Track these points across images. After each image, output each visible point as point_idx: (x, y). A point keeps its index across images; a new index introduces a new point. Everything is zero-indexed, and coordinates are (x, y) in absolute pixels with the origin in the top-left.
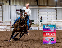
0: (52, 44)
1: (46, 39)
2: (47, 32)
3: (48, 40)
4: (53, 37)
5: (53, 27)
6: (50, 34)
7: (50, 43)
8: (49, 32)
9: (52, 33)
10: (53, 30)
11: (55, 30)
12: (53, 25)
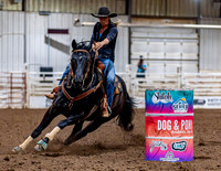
0: (178, 164)
1: (156, 144)
2: (162, 118)
3: (163, 149)
4: (182, 135)
6: (173, 125)
7: (170, 158)
8: (167, 118)
9: (180, 121)
10: (181, 111)
11: (190, 109)
12: (184, 94)
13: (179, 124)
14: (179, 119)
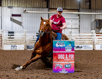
1: (58, 65)
2: (60, 54)
4: (69, 61)
5: (70, 45)
6: (65, 57)
7: (64, 72)
8: (62, 54)
9: (68, 55)
11: (73, 50)
12: (70, 42)
13: (68, 56)
14: (68, 54)
